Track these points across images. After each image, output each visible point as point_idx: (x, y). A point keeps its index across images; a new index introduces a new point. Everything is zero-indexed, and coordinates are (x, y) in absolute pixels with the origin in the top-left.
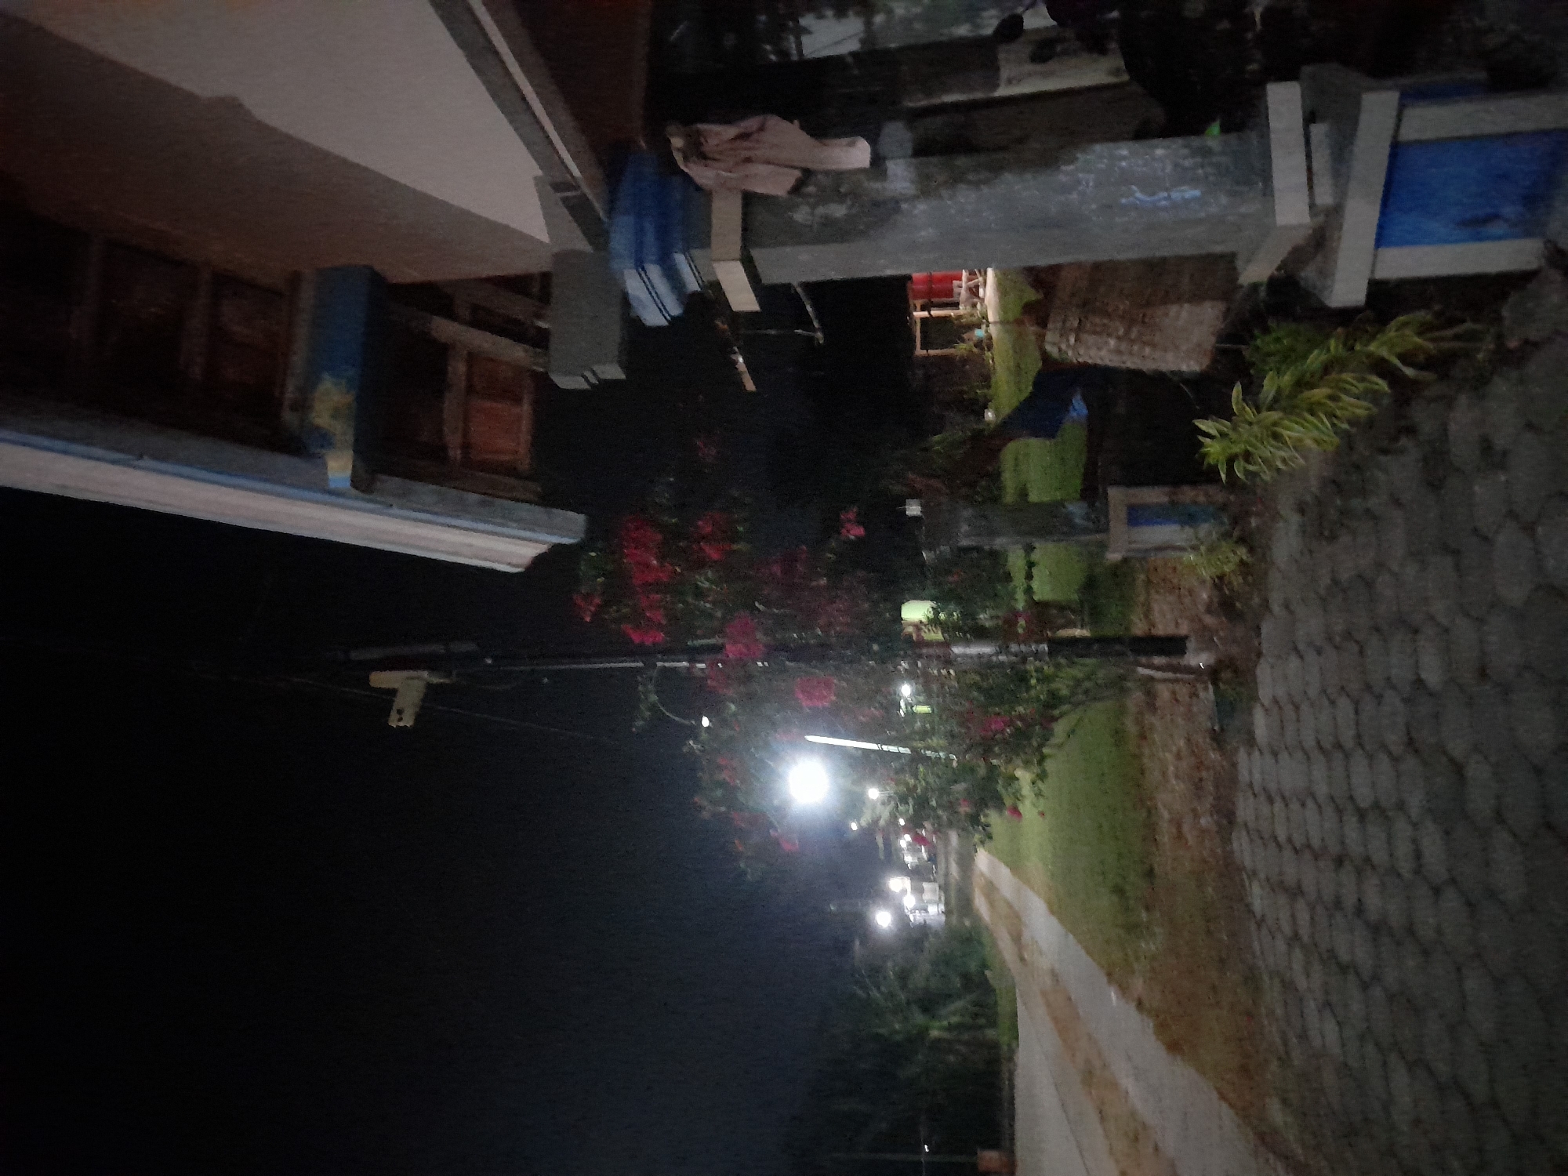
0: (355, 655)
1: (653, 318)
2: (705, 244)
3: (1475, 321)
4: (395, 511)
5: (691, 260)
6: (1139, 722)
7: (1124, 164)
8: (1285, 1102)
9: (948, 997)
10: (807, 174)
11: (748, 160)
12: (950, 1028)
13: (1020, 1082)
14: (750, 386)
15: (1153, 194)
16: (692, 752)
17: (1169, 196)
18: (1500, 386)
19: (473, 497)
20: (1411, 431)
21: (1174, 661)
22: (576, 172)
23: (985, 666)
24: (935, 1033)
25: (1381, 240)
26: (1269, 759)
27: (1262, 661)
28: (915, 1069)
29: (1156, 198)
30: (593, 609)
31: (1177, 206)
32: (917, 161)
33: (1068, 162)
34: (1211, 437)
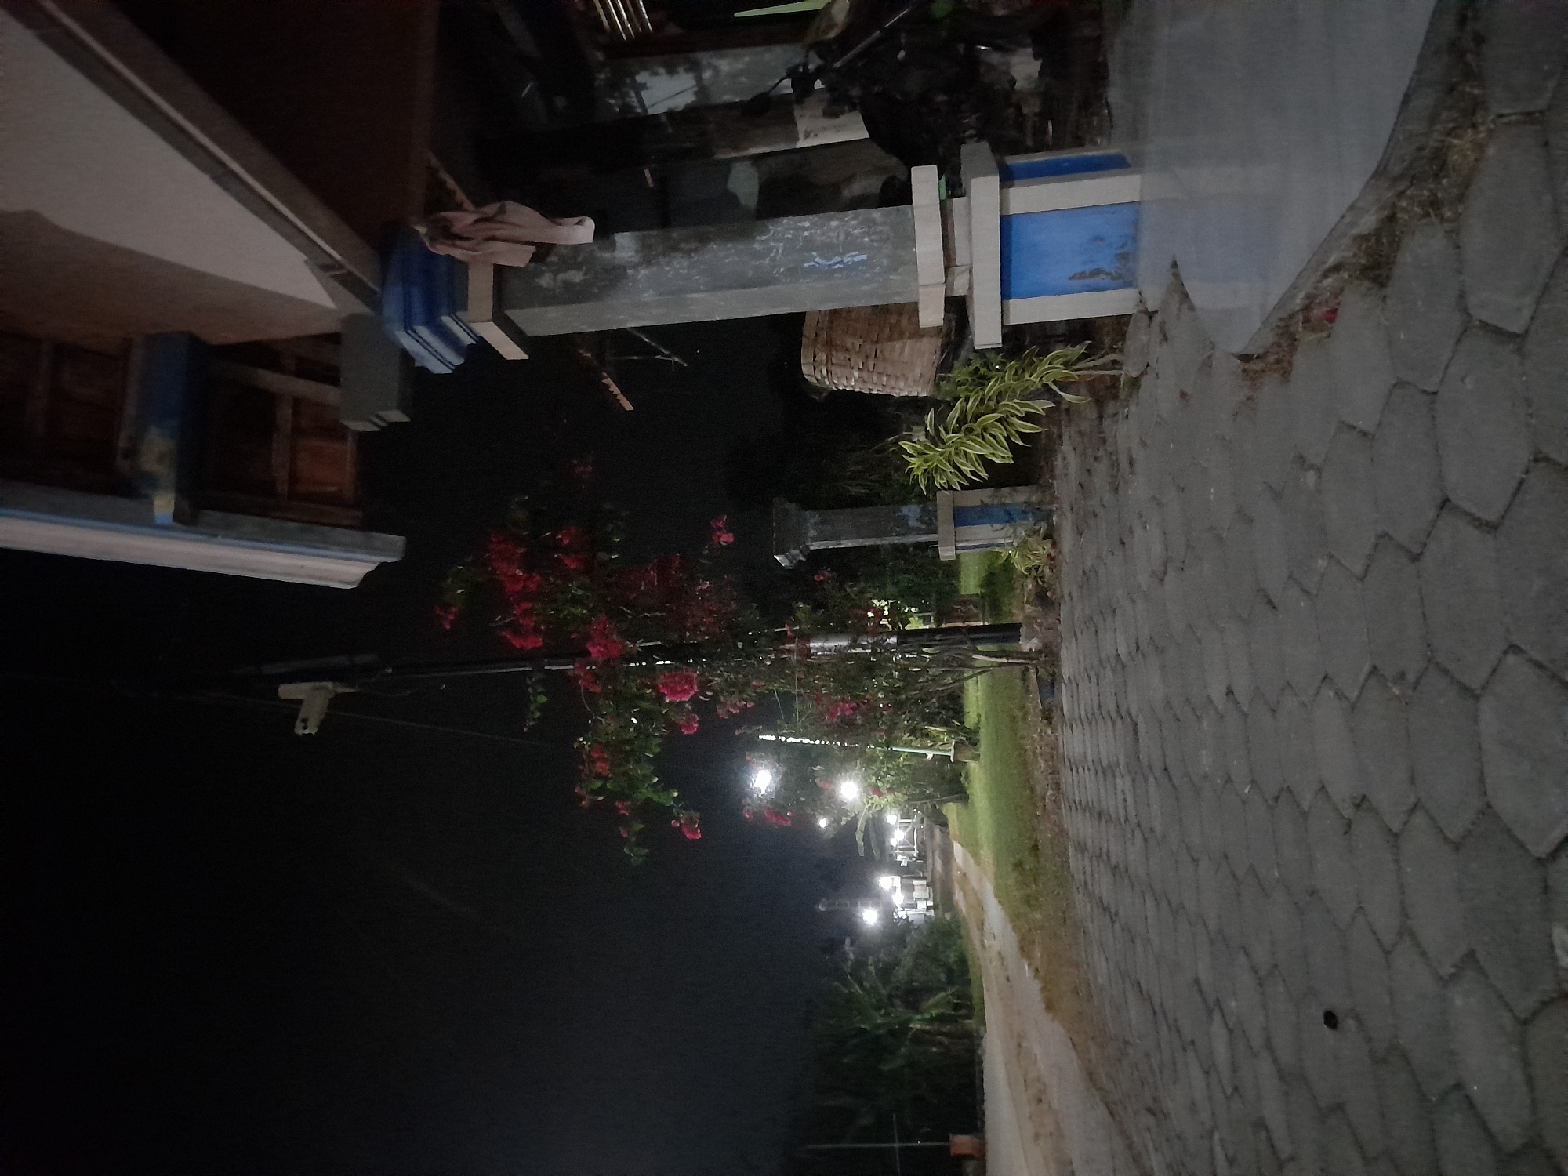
1: (437, 368)
4: (222, 539)
5: (458, 321)
7: (806, 234)
9: (930, 991)
10: (543, 247)
11: (493, 239)
12: (932, 1020)
13: (987, 1066)
14: (629, 407)
15: (831, 259)
17: (842, 261)
19: (293, 526)
22: (338, 257)
23: (841, 659)
24: (916, 1026)
25: (1006, 295)
26: (1069, 729)
27: (1062, 644)
28: (899, 1062)
29: (832, 262)
30: (451, 617)
31: (848, 268)
32: (637, 233)
33: (762, 233)
34: (911, 456)
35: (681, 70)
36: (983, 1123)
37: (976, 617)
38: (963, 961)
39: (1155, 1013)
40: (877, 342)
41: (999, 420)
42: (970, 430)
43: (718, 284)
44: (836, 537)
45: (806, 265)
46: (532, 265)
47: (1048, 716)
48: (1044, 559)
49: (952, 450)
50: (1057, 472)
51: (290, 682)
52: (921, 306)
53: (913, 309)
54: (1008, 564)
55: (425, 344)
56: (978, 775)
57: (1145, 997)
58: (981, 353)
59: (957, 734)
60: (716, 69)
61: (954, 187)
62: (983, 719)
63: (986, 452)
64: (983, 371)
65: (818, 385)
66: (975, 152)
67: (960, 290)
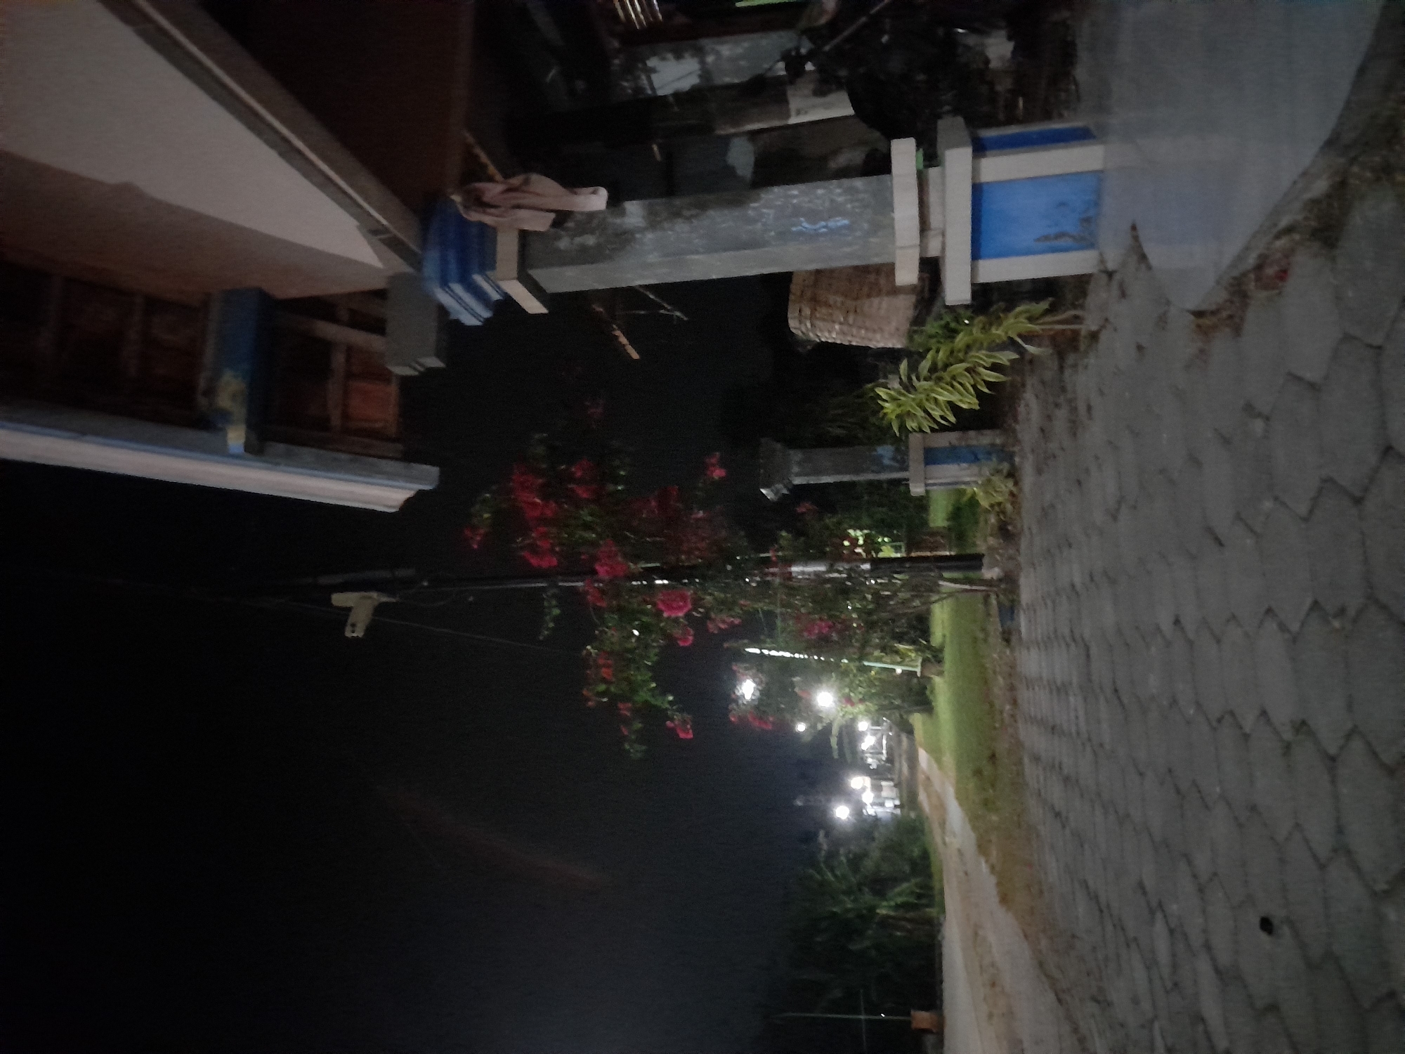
1: (469, 320)
2: (492, 266)
4: (282, 468)
5: (487, 279)
7: (795, 201)
9: (895, 880)
10: (563, 214)
11: (519, 207)
13: (946, 950)
14: (635, 356)
15: (814, 223)
17: (826, 225)
19: (343, 456)
22: (384, 222)
23: (819, 582)
24: (883, 911)
25: (976, 255)
27: (1021, 573)
28: (867, 943)
29: (818, 226)
30: (478, 538)
31: (832, 232)
32: (647, 202)
33: (755, 201)
34: (886, 401)
35: (687, 55)
36: (942, 1001)
37: (943, 547)
38: (925, 855)
39: (1101, 911)
40: (856, 299)
41: (967, 370)
42: (940, 379)
43: (716, 246)
44: (817, 472)
45: (794, 229)
46: (553, 230)
47: (1007, 637)
48: (1007, 496)
49: (923, 396)
50: (1020, 418)
51: (342, 591)
52: (897, 266)
53: (888, 270)
54: (973, 502)
55: (459, 299)
56: (942, 689)
57: (1094, 897)
58: (952, 309)
59: (923, 652)
60: (718, 53)
61: (931, 157)
62: (948, 640)
63: (954, 398)
64: (953, 325)
65: (804, 338)
66: (950, 126)
67: (933, 251)
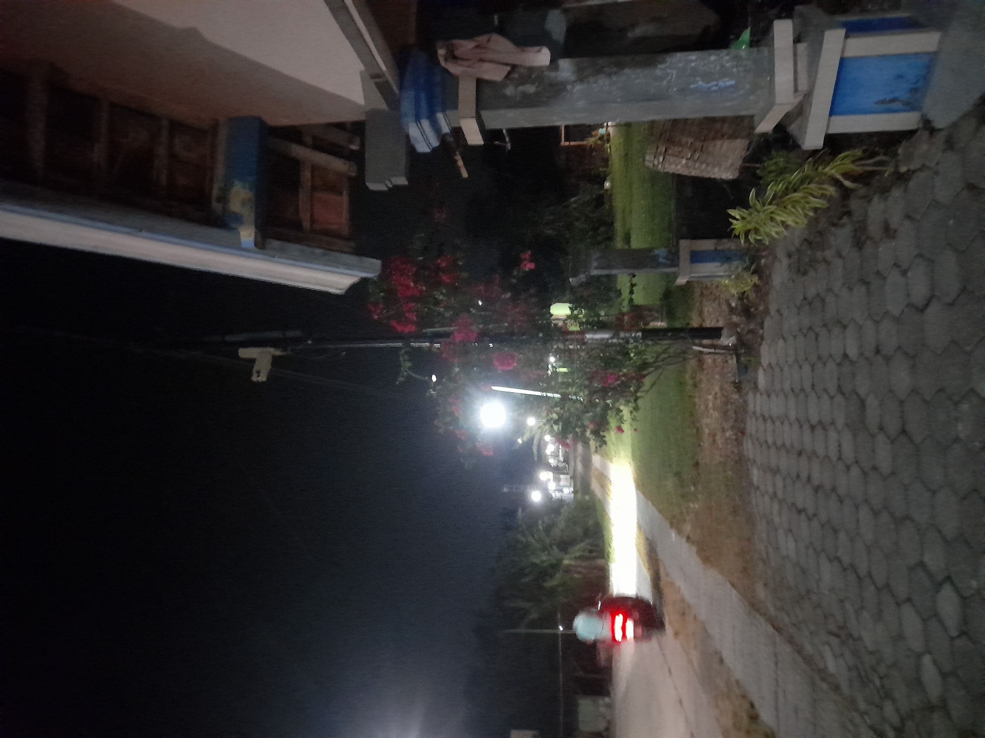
0: (229, 338)
1: (422, 148)
2: (455, 107)
3: (885, 154)
4: (276, 259)
5: (446, 116)
6: (693, 378)
7: (693, 65)
8: (766, 585)
9: (574, 542)
10: (514, 67)
11: (483, 60)
12: (576, 558)
14: (465, 174)
15: (709, 83)
16: (432, 396)
17: (717, 84)
18: (896, 193)
19: (318, 251)
20: (849, 213)
21: (715, 342)
22: (384, 68)
23: (605, 345)
24: (566, 562)
25: (832, 113)
26: (765, 397)
27: (764, 343)
28: (556, 582)
29: (710, 85)
30: (378, 311)
31: (721, 90)
32: (577, 60)
33: (661, 63)
41: (803, 198)
43: (632, 97)
44: (610, 267)
45: (692, 86)
46: (505, 80)
47: (739, 386)
48: (752, 287)
51: (247, 346)
55: (423, 133)
63: (788, 219)
65: (653, 169)
